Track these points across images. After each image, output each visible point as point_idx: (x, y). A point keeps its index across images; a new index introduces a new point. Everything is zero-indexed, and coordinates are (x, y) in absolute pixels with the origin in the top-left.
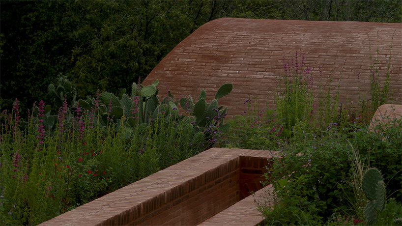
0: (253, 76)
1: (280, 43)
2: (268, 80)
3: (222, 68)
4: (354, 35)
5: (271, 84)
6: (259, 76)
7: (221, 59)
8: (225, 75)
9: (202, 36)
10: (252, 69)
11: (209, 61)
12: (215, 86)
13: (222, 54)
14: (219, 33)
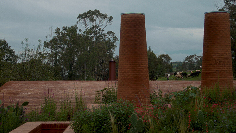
0: (29, 99)
1: (37, 88)
2: (36, 101)
3: (17, 97)
4: (64, 84)
5: (36, 102)
6: (32, 99)
7: (16, 94)
8: (18, 99)
9: (7, 86)
10: (29, 97)
11: (11, 95)
12: (15, 103)
13: (16, 92)
14: (13, 85)
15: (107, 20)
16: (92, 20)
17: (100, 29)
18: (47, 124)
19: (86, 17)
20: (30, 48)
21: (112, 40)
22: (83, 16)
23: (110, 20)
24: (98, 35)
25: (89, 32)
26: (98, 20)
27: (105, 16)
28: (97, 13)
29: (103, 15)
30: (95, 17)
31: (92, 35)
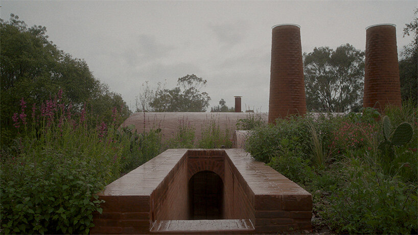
15: (202, 82)
16: (190, 82)
17: (196, 90)
18: (199, 151)
19: (185, 80)
20: (151, 90)
21: (206, 99)
22: (182, 80)
23: (204, 83)
24: (195, 95)
25: (188, 92)
26: (194, 82)
27: (200, 80)
28: (193, 77)
29: (199, 79)
30: (192, 80)
31: (190, 95)
